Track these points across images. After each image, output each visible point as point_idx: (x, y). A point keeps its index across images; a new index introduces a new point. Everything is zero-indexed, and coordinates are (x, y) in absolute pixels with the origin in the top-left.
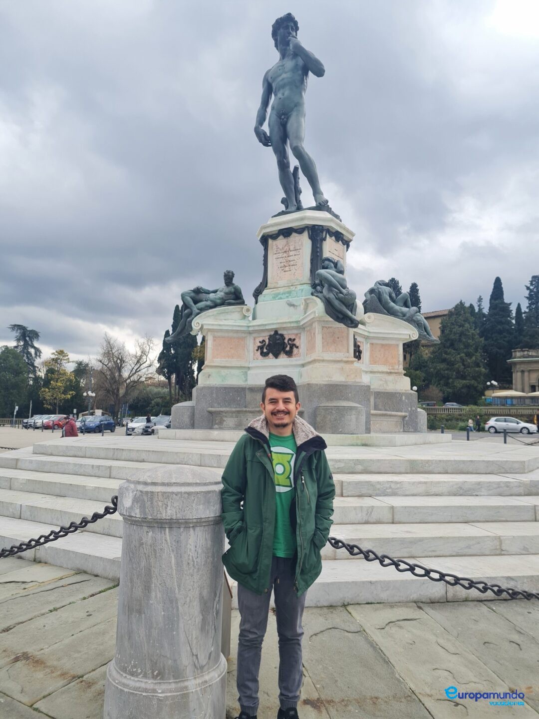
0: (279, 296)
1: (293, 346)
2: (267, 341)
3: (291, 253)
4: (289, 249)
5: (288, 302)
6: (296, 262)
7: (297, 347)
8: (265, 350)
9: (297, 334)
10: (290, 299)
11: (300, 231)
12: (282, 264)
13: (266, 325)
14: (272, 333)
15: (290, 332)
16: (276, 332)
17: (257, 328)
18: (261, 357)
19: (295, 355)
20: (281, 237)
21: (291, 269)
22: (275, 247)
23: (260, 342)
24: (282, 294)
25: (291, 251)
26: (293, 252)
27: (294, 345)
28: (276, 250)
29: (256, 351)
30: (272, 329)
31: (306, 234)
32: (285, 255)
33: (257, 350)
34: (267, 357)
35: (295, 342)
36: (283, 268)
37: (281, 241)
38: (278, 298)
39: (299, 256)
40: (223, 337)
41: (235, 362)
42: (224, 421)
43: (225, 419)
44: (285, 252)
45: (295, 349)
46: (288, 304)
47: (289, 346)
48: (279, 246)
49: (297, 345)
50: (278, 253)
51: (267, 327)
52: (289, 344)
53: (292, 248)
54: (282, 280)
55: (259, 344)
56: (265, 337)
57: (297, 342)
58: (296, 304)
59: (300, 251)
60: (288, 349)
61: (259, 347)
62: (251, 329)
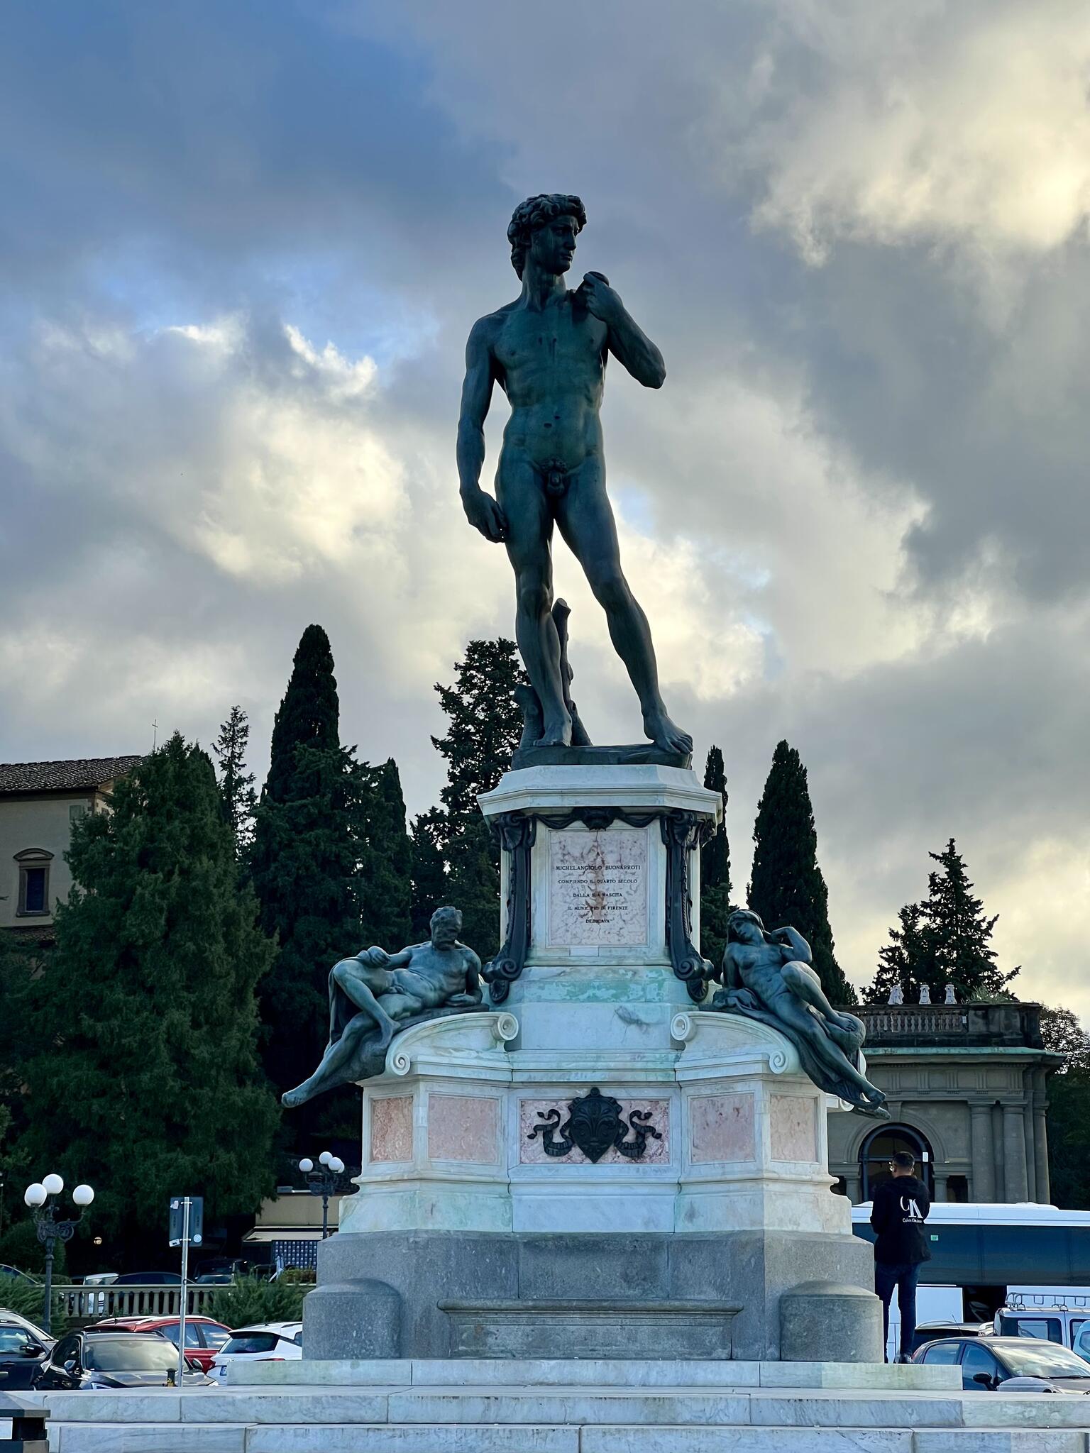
0: (590, 992)
1: (645, 1132)
2: (565, 1116)
3: (608, 874)
4: (603, 861)
5: (620, 1012)
6: (626, 901)
7: (658, 1136)
8: (557, 1138)
9: (657, 1102)
10: (629, 1006)
11: (638, 818)
12: (583, 900)
13: (570, 1071)
14: (583, 1093)
15: (635, 1093)
16: (595, 1092)
17: (538, 1077)
18: (545, 1155)
19: (651, 1157)
20: (578, 824)
21: (609, 918)
22: (556, 848)
23: (541, 1115)
24: (599, 988)
25: (608, 868)
26: (616, 871)
27: (652, 1130)
28: (560, 856)
29: (526, 1139)
30: (582, 1084)
31: (655, 828)
32: (590, 875)
33: (531, 1137)
34: (564, 1158)
35: (650, 1123)
36: (583, 912)
37: (577, 837)
38: (586, 996)
39: (634, 886)
40: (450, 1097)
41: (478, 1170)
42: (488, 1333)
43: (492, 1328)
44: (590, 867)
45: (650, 1140)
46: (620, 1017)
47: (632, 1131)
48: (569, 848)
49: (659, 1129)
50: (567, 868)
51: (573, 1078)
52: (632, 1123)
53: (611, 860)
54: (580, 943)
55: (538, 1121)
56: (556, 1101)
57: (656, 1122)
58: (643, 1017)
59: (638, 871)
60: (629, 1138)
61: (536, 1128)
62: (518, 1077)
